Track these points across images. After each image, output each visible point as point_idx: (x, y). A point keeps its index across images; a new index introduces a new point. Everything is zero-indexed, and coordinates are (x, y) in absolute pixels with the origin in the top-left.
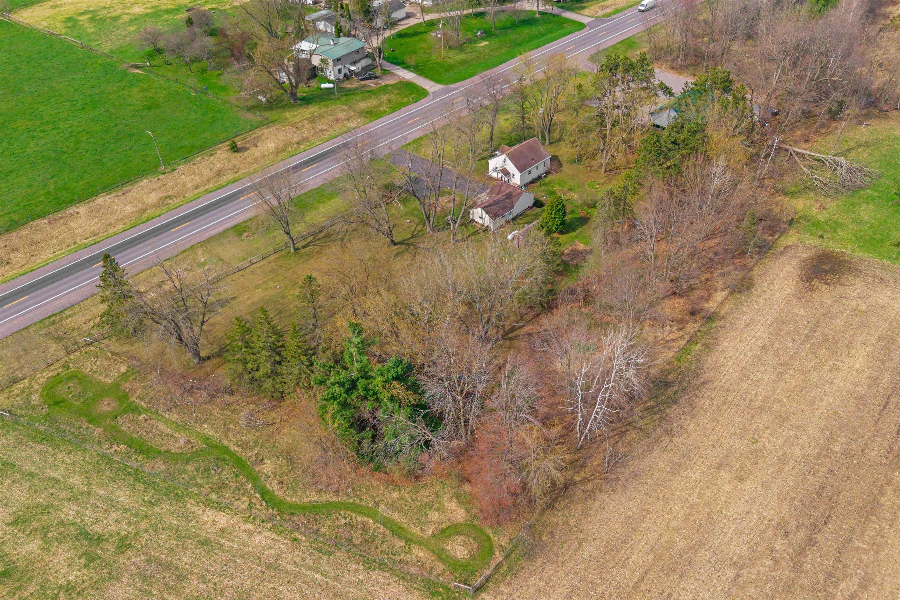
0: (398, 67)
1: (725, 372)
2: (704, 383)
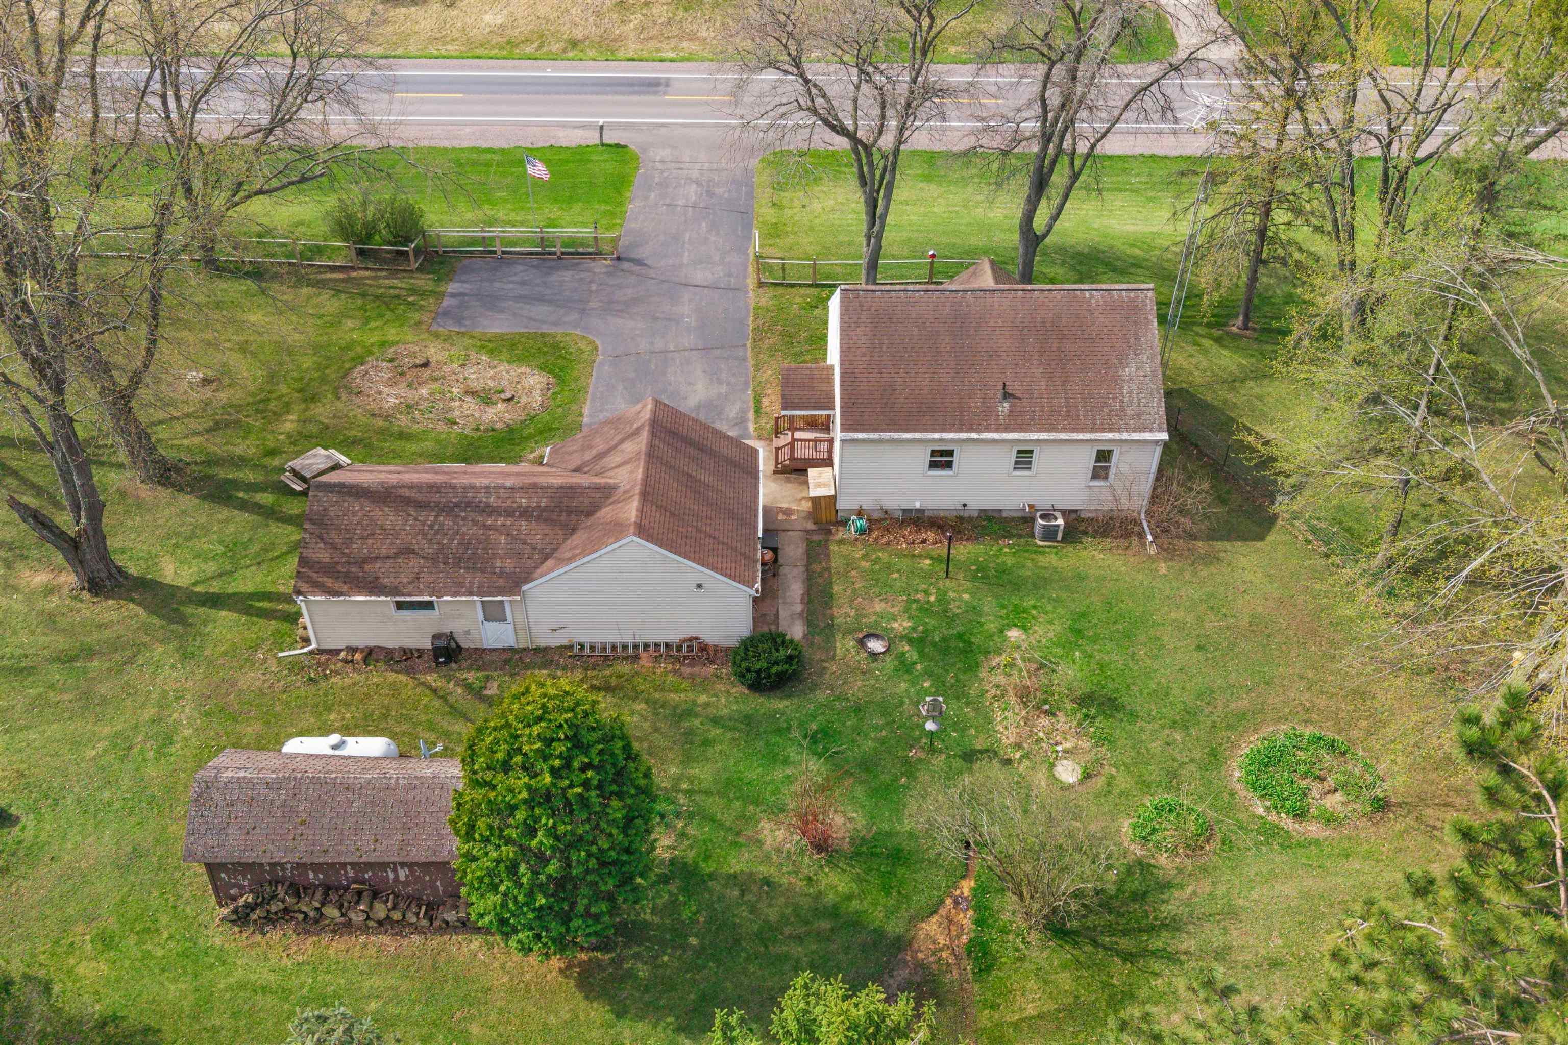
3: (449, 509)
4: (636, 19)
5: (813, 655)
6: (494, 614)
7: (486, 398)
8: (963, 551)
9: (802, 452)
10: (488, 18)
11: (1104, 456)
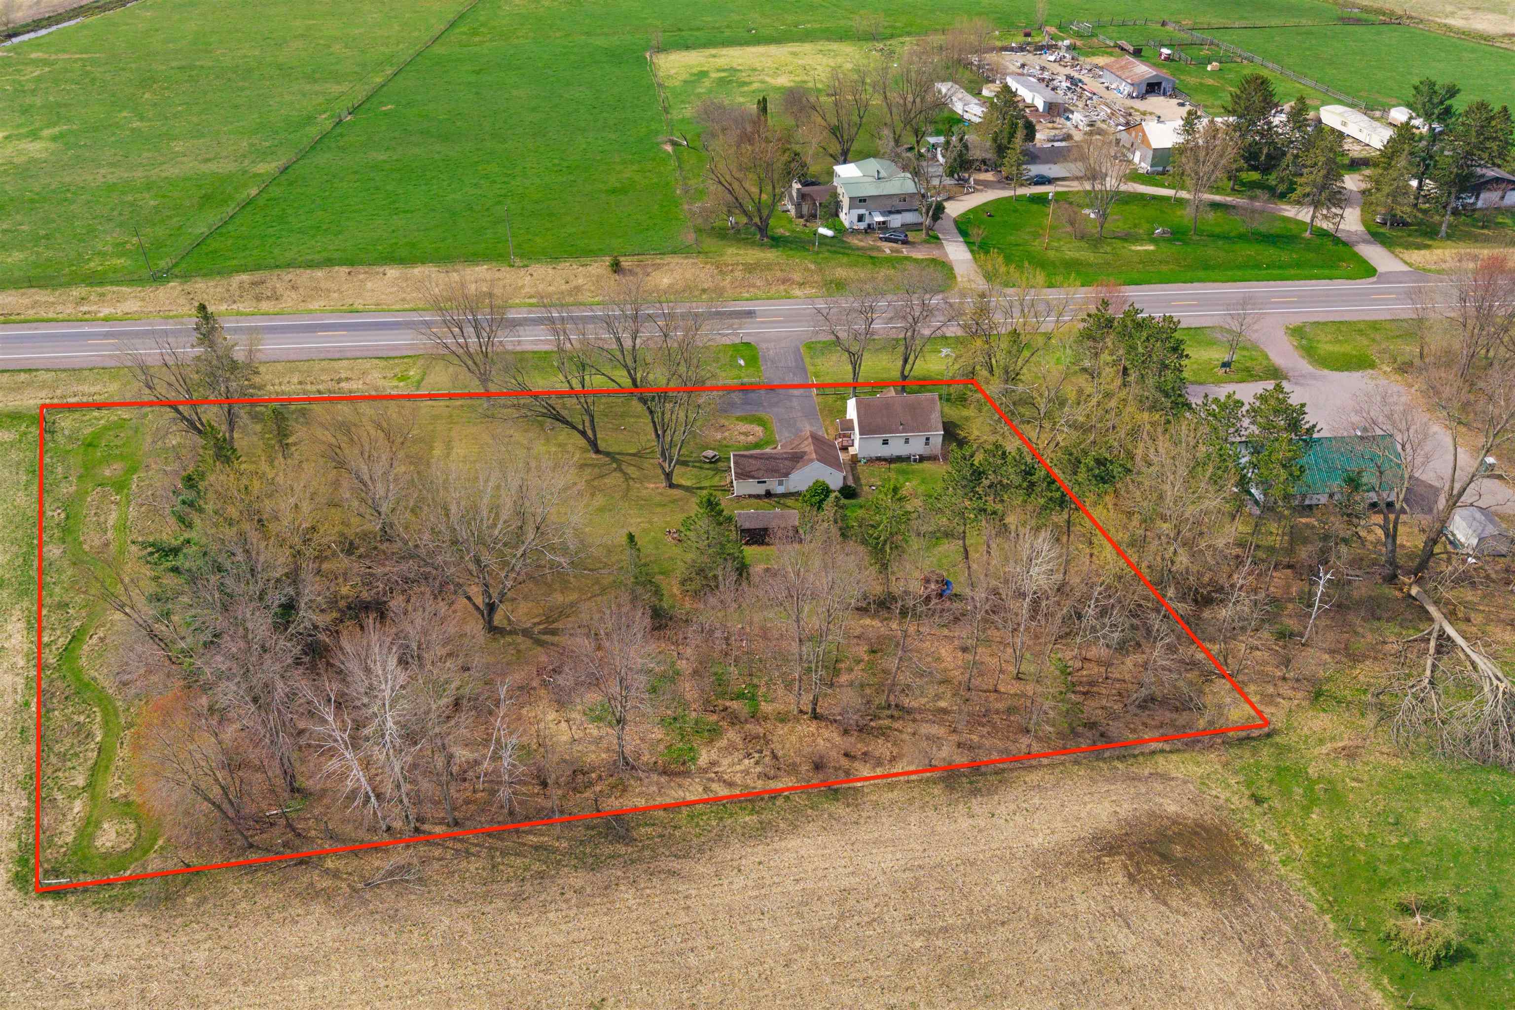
0: (961, 239)
1: (726, 882)
2: (673, 873)
3: (767, 459)
4: (729, 278)
5: (858, 491)
6: (781, 483)
7: (746, 434)
8: (893, 466)
9: (845, 444)
10: (665, 280)
11: (928, 439)
